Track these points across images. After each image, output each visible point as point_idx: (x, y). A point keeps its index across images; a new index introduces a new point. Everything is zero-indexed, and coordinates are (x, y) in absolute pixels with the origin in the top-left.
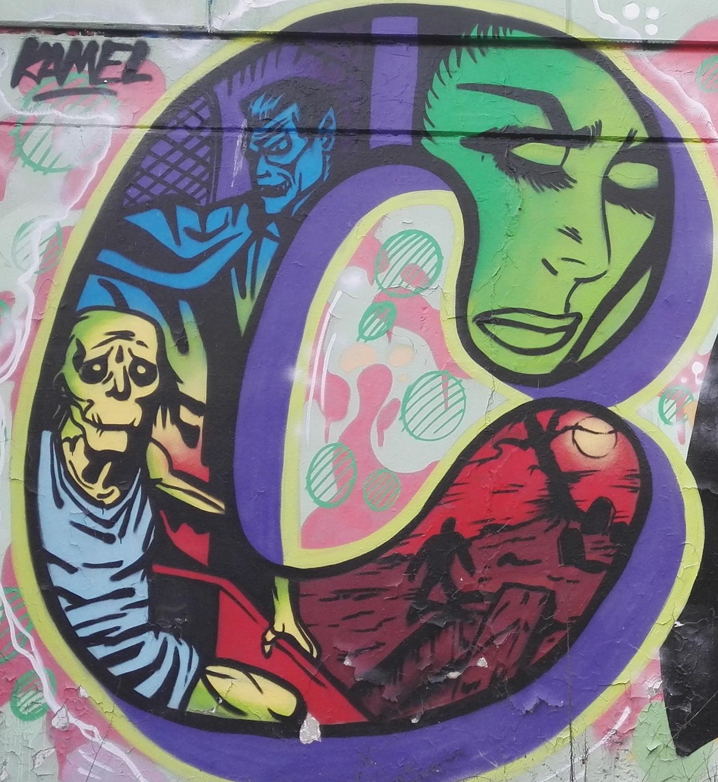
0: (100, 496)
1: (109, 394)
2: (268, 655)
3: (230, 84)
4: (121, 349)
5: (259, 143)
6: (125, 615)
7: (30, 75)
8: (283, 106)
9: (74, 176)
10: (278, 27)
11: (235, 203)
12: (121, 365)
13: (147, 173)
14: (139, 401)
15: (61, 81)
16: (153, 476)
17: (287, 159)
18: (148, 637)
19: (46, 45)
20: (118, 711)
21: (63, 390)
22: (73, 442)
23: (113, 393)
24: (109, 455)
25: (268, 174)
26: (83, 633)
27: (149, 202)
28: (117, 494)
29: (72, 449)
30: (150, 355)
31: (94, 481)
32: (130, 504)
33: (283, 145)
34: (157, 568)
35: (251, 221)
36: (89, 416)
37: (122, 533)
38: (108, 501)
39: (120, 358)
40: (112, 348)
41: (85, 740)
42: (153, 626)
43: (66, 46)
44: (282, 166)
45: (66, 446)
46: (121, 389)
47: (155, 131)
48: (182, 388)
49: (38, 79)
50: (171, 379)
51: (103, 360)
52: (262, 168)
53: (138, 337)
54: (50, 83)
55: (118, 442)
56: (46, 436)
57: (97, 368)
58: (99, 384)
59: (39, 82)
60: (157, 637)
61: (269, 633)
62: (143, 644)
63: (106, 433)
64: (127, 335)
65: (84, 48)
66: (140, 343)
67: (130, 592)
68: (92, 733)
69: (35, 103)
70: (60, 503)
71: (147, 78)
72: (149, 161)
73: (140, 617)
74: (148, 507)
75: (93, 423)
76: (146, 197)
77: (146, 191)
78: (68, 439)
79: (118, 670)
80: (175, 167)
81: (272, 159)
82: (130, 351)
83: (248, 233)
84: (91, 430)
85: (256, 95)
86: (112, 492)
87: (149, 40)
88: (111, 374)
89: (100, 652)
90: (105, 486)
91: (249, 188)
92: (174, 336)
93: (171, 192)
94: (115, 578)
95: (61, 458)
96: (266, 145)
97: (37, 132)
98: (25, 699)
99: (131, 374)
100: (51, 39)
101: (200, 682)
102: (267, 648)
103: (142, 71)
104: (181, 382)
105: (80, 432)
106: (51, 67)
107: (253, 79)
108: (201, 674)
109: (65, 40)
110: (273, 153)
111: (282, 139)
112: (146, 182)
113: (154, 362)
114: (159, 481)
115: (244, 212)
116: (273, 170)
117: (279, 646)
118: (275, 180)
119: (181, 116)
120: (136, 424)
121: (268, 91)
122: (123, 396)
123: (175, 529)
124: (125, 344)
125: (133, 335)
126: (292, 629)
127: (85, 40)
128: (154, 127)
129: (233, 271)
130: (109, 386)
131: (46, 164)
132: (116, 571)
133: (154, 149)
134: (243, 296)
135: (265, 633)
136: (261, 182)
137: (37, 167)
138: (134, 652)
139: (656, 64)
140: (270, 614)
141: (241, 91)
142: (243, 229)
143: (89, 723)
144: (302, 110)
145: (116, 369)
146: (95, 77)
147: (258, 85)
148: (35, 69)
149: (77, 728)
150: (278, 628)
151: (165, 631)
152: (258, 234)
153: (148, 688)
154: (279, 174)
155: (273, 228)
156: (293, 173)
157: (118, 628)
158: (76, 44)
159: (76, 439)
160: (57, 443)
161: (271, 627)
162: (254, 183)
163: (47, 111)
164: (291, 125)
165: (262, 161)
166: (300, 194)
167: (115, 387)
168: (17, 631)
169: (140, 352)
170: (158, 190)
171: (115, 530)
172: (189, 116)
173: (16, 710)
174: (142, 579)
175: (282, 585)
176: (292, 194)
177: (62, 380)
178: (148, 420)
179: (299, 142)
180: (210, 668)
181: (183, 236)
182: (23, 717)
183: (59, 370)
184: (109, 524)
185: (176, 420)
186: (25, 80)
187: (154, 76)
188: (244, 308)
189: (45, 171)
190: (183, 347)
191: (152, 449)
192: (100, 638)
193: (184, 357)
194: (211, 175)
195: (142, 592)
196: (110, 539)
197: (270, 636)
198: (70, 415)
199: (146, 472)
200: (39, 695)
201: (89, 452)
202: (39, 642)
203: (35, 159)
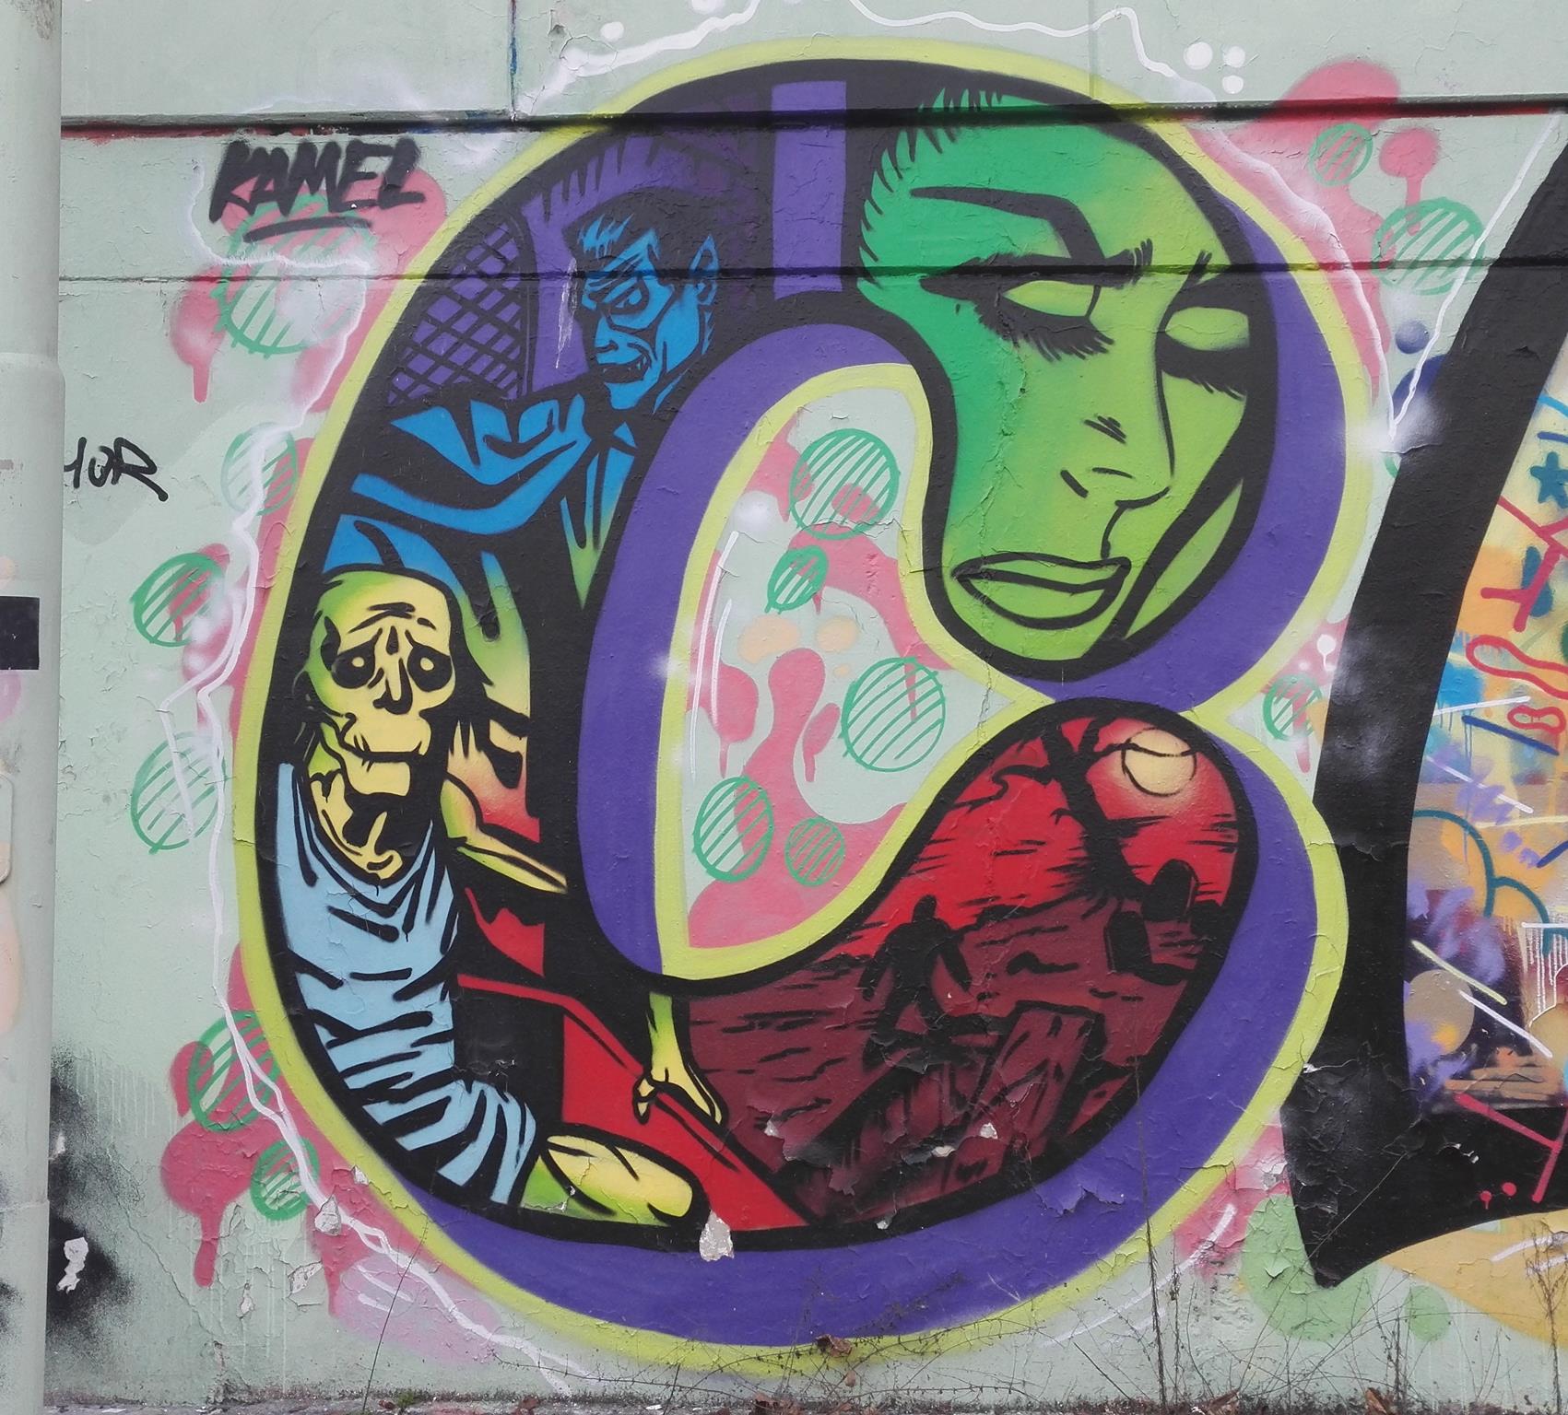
0: (371, 866)
1: (378, 704)
2: (644, 1119)
3: (547, 203)
4: (393, 630)
5: (594, 296)
6: (418, 1054)
7: (239, 201)
8: (633, 235)
9: (311, 358)
10: (620, 107)
11: (562, 394)
12: (396, 658)
13: (422, 349)
14: (425, 714)
15: (285, 208)
16: (453, 833)
17: (643, 321)
18: (455, 1089)
19: (261, 151)
20: (415, 1206)
21: (308, 698)
22: (327, 781)
23: (385, 703)
24: (382, 801)
25: (613, 346)
26: (355, 1082)
27: (427, 396)
28: (397, 863)
29: (326, 792)
30: (439, 640)
31: (362, 842)
32: (418, 879)
33: (635, 298)
34: (465, 981)
35: (588, 423)
36: (349, 739)
37: (409, 925)
38: (385, 874)
39: (393, 647)
40: (380, 631)
41: (368, 1252)
42: (462, 1071)
43: (291, 152)
44: (634, 333)
45: (316, 787)
46: (397, 695)
47: (432, 283)
48: (491, 693)
49: (250, 208)
50: (473, 678)
51: (367, 650)
52: (604, 335)
53: (418, 614)
54: (268, 213)
55: (395, 780)
56: (286, 773)
57: (358, 662)
58: (363, 689)
59: (251, 212)
60: (469, 1089)
61: (645, 1082)
62: (447, 1100)
63: (376, 766)
64: (402, 610)
65: (319, 155)
66: (423, 622)
67: (424, 1018)
68: (375, 1240)
69: (248, 245)
70: (311, 878)
71: (418, 198)
72: (426, 329)
73: (440, 1058)
74: (446, 882)
75: (356, 751)
76: (423, 389)
77: (422, 379)
78: (318, 777)
79: (412, 1142)
80: (465, 338)
81: (617, 321)
82: (408, 634)
83: (584, 442)
84: (353, 762)
85: (588, 218)
86: (391, 858)
87: (419, 138)
88: (381, 672)
89: (383, 1112)
90: (379, 850)
91: (582, 368)
92: (476, 609)
93: (461, 378)
94: (400, 996)
95: (310, 807)
96: (608, 299)
97: (253, 291)
98: (273, 1186)
99: (411, 671)
100: (269, 143)
101: (540, 1163)
102: (642, 1107)
103: (409, 186)
104: (490, 683)
105: (337, 766)
106: (270, 187)
107: (582, 193)
108: (541, 1148)
109: (289, 143)
110: (620, 312)
111: (633, 288)
112: (421, 364)
113: (446, 652)
114: (462, 841)
115: (578, 407)
116: (621, 339)
117: (661, 1105)
118: (625, 356)
119: (472, 256)
120: (423, 751)
121: (607, 212)
122: (401, 707)
123: (490, 919)
124: (402, 624)
125: (412, 609)
126: (681, 1078)
127: (320, 141)
128: (429, 276)
129: (564, 503)
130: (379, 691)
131: (267, 341)
132: (401, 984)
133: (432, 312)
134: (582, 544)
135: (639, 1083)
136: (603, 359)
137: (254, 346)
138: (434, 1113)
139: (1239, 143)
140: (644, 1054)
141: (565, 213)
142: (576, 434)
143: (371, 1224)
144: (662, 240)
145: (388, 664)
146: (336, 201)
147: (592, 200)
148: (244, 190)
149: (353, 1233)
150: (658, 1075)
151: (481, 1080)
152: (601, 444)
153: (460, 1170)
154: (630, 345)
155: (624, 433)
156: (652, 342)
157: (408, 1075)
158: (306, 149)
159: (332, 775)
160: (302, 783)
161: (647, 1074)
162: (592, 359)
163: (266, 257)
164: (647, 265)
165: (603, 323)
166: (665, 377)
167: (388, 693)
168: (256, 1080)
169: (424, 636)
170: (441, 375)
171: (397, 920)
172: (484, 257)
173: (260, 1203)
174: (443, 998)
175: (662, 1007)
176: (652, 377)
177: (306, 683)
178: (441, 744)
179: (660, 293)
180: (554, 1140)
181: (483, 449)
182: (270, 1214)
183: (302, 667)
184: (387, 910)
185: (485, 744)
186: (232, 209)
187: (428, 195)
188: (584, 563)
189: (267, 351)
190: (491, 628)
191: (449, 789)
192: (382, 1091)
193: (493, 644)
194: (523, 350)
195: (443, 1019)
196: (389, 935)
197: (646, 1089)
198: (321, 738)
199: (441, 827)
200: (293, 1181)
201: (352, 796)
202: (290, 1098)
203: (251, 333)
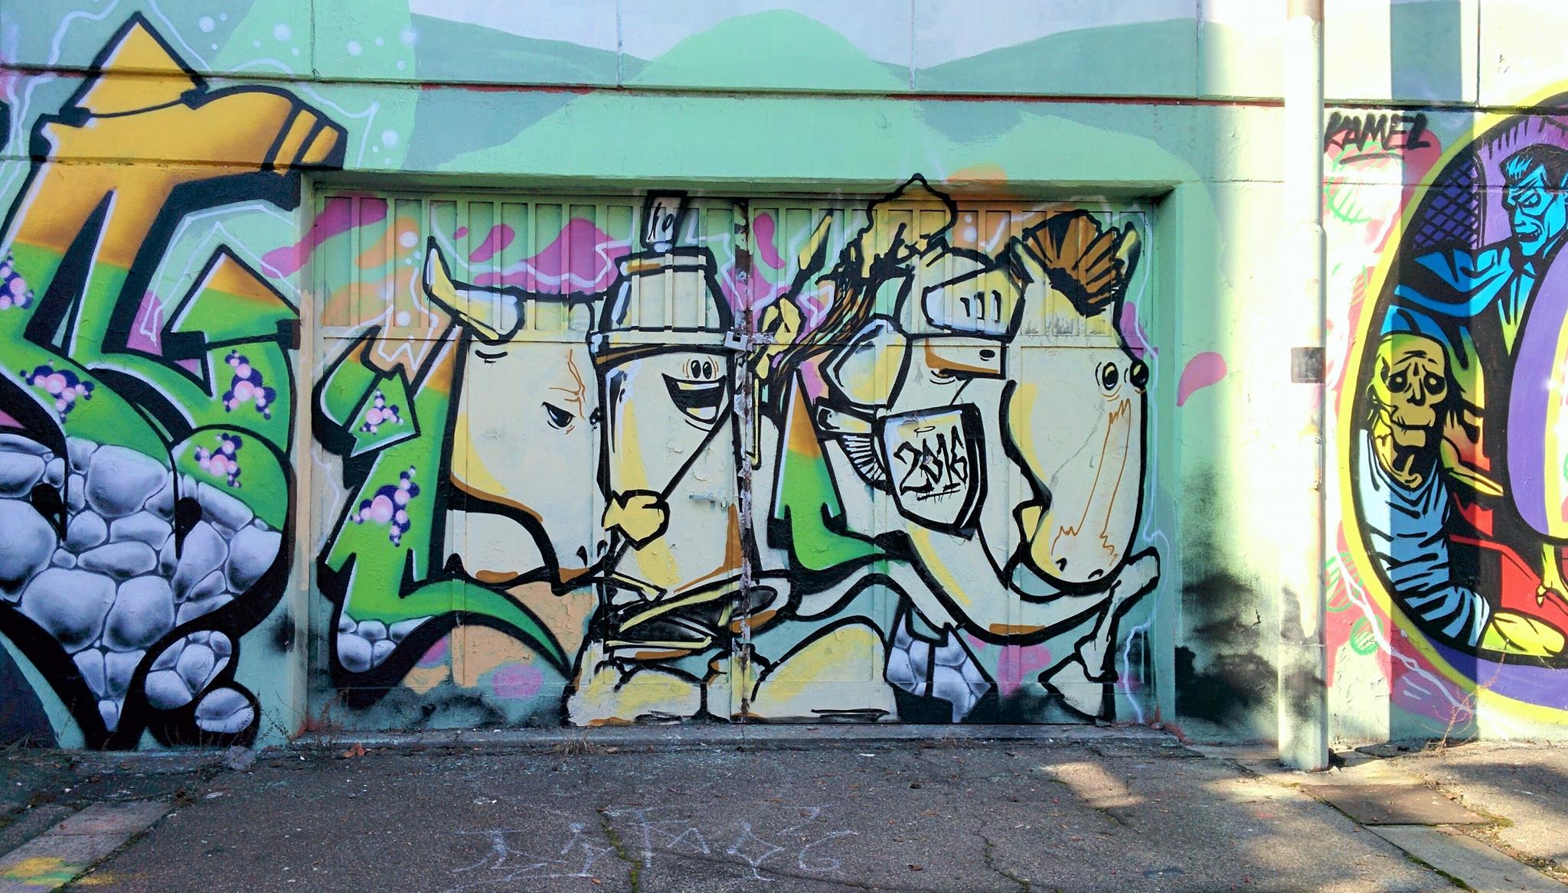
0: (1406, 480)
1: (1410, 401)
3: (1490, 149)
4: (1416, 365)
5: (1515, 198)
6: (1431, 574)
7: (1337, 143)
8: (1531, 169)
9: (1374, 225)
11: (1499, 247)
12: (1417, 378)
13: (1430, 222)
14: (1433, 406)
15: (1360, 148)
16: (1446, 465)
17: (1537, 211)
18: (1450, 591)
19: (1347, 118)
21: (1374, 397)
22: (1384, 439)
23: (1412, 400)
24: (1411, 449)
25: (1523, 224)
26: (1400, 588)
27: (1433, 246)
28: (1419, 480)
29: (1384, 444)
30: (1439, 370)
31: (1402, 469)
32: (1430, 488)
33: (1534, 200)
35: (1512, 261)
36: (1395, 418)
37: (1425, 511)
38: (1413, 486)
39: (1416, 373)
40: (1410, 365)
42: (1453, 582)
43: (1363, 118)
44: (1535, 217)
45: (1379, 443)
46: (1418, 396)
47: (1434, 189)
49: (1342, 147)
50: (1456, 389)
51: (1403, 374)
52: (1519, 218)
53: (1429, 356)
54: (1351, 149)
55: (1418, 439)
56: (1363, 436)
57: (1399, 380)
58: (1401, 393)
59: (1343, 149)
60: (1456, 591)
61: (1541, 588)
62: (1446, 596)
63: (1409, 432)
64: (1421, 354)
65: (1377, 121)
66: (1433, 361)
69: (1340, 166)
70: (1377, 487)
71: (1426, 145)
72: (1431, 212)
73: (1442, 576)
74: (1443, 490)
75: (1398, 424)
76: (1430, 243)
77: (1428, 238)
78: (1379, 437)
79: (1429, 616)
80: (1451, 217)
81: (1526, 210)
82: (1423, 367)
83: (1510, 271)
84: (1397, 430)
85: (1511, 158)
86: (1416, 478)
87: (1427, 114)
88: (1410, 385)
89: (1414, 602)
90: (1410, 473)
91: (1509, 235)
92: (1456, 356)
93: (1449, 238)
94: (1422, 545)
95: (1376, 452)
96: (1520, 200)
97: (1343, 189)
99: (1425, 385)
100: (1352, 113)
103: (1422, 139)
104: (1464, 391)
105: (1388, 431)
106: (1353, 136)
107: (1508, 145)
109: (1362, 114)
110: (1525, 206)
111: (1533, 195)
112: (1428, 230)
113: (1442, 375)
114: (1451, 469)
115: (1506, 253)
116: (1528, 220)
118: (1529, 229)
119: (1454, 176)
120: (1431, 425)
121: (1520, 155)
122: (1419, 402)
124: (1420, 361)
125: (1425, 354)
126: (1558, 586)
127: (1377, 114)
129: (1500, 302)
130: (1409, 394)
131: (1351, 216)
132: (1423, 539)
133: (1434, 203)
134: (1508, 323)
136: (1519, 230)
137: (1345, 218)
138: (1440, 602)
141: (1500, 156)
142: (1505, 268)
144: (1547, 170)
145: (1414, 381)
146: (1386, 144)
148: (1339, 137)
150: (1547, 584)
151: (1463, 586)
152: (1518, 272)
154: (1533, 224)
155: (1528, 267)
156: (1543, 223)
157: (1427, 584)
158: (1370, 118)
159: (1386, 436)
160: (1372, 440)
161: (1542, 584)
162: (1513, 231)
163: (1350, 171)
164: (1540, 183)
165: (1518, 213)
166: (1549, 240)
167: (1414, 396)
169: (1431, 367)
170: (1439, 236)
171: (1420, 509)
172: (1460, 177)
174: (1443, 546)
175: (1549, 551)
176: (1542, 240)
177: (1373, 391)
179: (1546, 197)
181: (1460, 274)
183: (1370, 382)
184: (1416, 504)
185: (1462, 421)
186: (1332, 146)
187: (1432, 143)
188: (1510, 332)
189: (1352, 221)
190: (1464, 364)
191: (1445, 444)
192: (1414, 592)
193: (1465, 372)
194: (1479, 224)
195: (1443, 556)
196: (1416, 515)
197: (1541, 591)
198: (1381, 417)
199: (1441, 462)
201: (1397, 447)
203: (1343, 212)
